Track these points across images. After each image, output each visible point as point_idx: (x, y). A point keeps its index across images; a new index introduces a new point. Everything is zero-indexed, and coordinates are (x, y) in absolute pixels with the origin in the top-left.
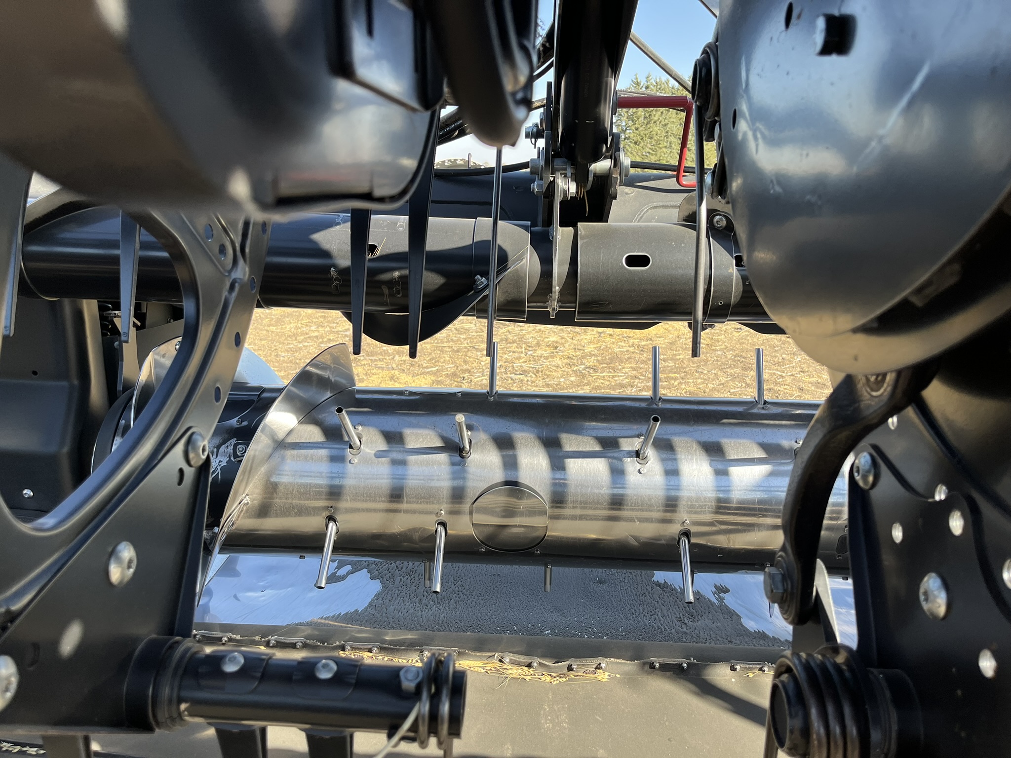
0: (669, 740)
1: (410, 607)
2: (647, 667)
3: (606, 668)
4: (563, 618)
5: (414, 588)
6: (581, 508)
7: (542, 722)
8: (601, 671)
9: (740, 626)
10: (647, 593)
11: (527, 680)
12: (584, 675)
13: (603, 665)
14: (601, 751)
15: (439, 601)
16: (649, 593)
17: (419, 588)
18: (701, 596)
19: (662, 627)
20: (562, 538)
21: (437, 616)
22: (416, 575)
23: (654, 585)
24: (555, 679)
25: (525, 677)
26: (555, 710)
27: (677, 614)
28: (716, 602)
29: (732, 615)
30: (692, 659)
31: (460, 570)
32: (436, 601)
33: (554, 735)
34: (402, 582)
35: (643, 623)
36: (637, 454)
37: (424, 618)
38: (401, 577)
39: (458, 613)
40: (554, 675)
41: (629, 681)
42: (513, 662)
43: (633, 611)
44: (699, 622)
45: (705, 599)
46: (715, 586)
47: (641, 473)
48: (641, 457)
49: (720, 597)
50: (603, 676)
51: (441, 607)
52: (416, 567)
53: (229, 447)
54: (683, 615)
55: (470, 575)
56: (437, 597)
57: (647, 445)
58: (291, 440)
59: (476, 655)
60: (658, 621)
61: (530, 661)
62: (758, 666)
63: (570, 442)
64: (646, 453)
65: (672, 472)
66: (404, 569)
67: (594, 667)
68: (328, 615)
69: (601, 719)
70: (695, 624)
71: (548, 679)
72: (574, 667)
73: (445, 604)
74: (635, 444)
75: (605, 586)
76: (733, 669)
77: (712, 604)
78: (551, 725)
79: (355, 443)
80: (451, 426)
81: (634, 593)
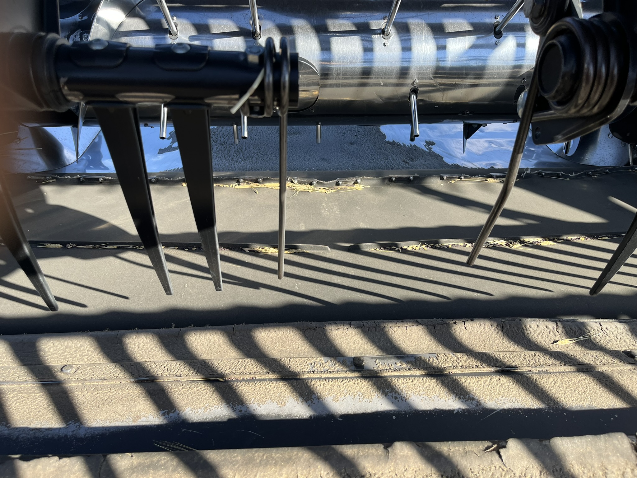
0: (404, 216)
1: (226, 162)
2: (386, 181)
3: (361, 183)
4: (328, 164)
5: (227, 152)
6: (342, 79)
7: (323, 212)
8: (357, 184)
9: (443, 163)
10: (382, 148)
11: (310, 192)
12: (347, 187)
13: (359, 181)
14: (362, 223)
15: (245, 158)
16: (383, 148)
17: (231, 152)
18: (417, 148)
19: (393, 166)
20: (329, 101)
21: (245, 166)
22: (228, 145)
23: (386, 143)
24: (328, 191)
25: (308, 191)
26: (330, 206)
27: (402, 158)
28: (427, 150)
29: (438, 157)
30: (416, 174)
31: (257, 141)
32: (243, 159)
33: (331, 218)
34: (218, 149)
35: (380, 164)
36: (383, 32)
37: (236, 168)
38: (217, 146)
39: (258, 164)
40: (327, 188)
41: (375, 189)
42: (300, 182)
43: (374, 158)
44: (417, 162)
45: (420, 149)
46: (426, 142)
47: (385, 46)
48: (385, 34)
49: (429, 147)
50: (359, 187)
51: (247, 162)
52: (227, 140)
53: (77, 37)
54: (406, 158)
55: (264, 143)
56: (243, 157)
57: (389, 25)
58: (122, 29)
59: (275, 180)
60: (390, 162)
61: (311, 181)
62: (458, 176)
63: (334, 25)
64: (389, 31)
65: (407, 48)
66: (218, 142)
67: (353, 182)
68: (171, 169)
69: (359, 209)
70: (414, 163)
71: (324, 191)
72: (341, 183)
73: (249, 160)
74: (382, 24)
75: (354, 146)
76: (442, 179)
77: (425, 152)
78: (328, 213)
79: (173, 30)
80: (244, 15)
81: (374, 148)
